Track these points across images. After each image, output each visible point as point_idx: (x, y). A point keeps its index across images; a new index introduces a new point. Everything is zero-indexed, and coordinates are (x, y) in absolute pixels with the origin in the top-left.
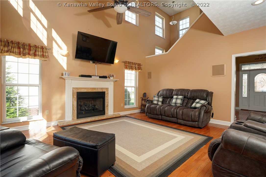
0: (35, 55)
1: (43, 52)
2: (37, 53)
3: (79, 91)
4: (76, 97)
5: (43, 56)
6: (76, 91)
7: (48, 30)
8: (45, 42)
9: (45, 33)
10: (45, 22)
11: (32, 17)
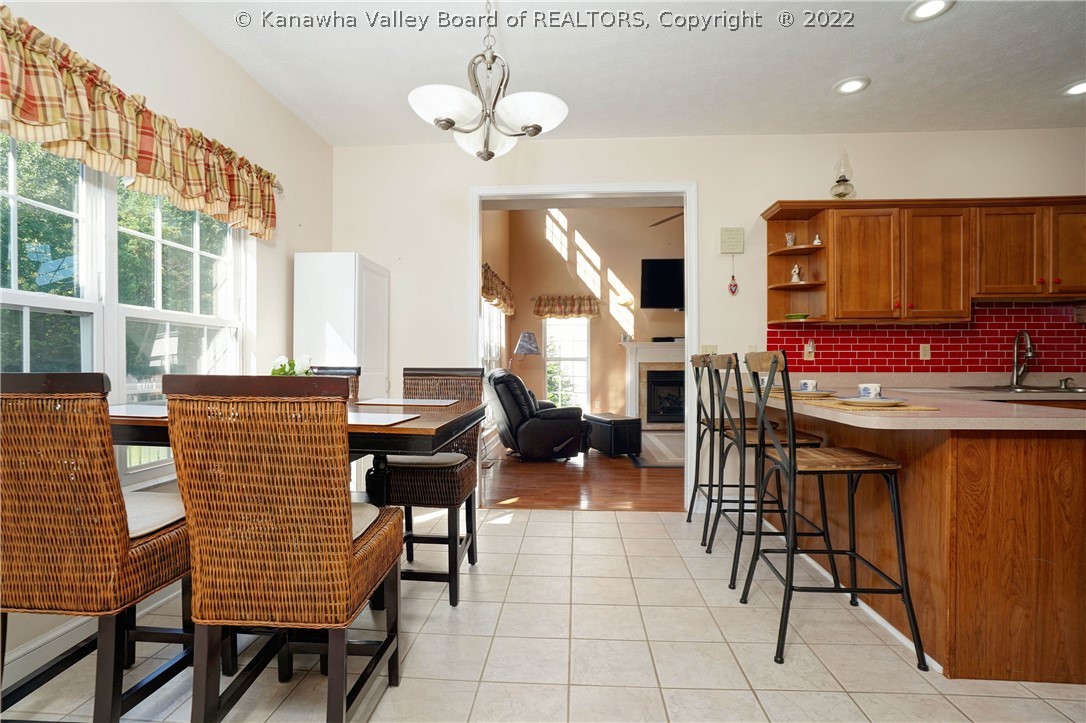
0: (579, 312)
1: (590, 305)
2: (582, 308)
3: (652, 369)
4: (645, 380)
5: (591, 312)
6: (645, 369)
7: (602, 273)
8: (598, 294)
9: (598, 278)
10: (597, 260)
11: (580, 258)
